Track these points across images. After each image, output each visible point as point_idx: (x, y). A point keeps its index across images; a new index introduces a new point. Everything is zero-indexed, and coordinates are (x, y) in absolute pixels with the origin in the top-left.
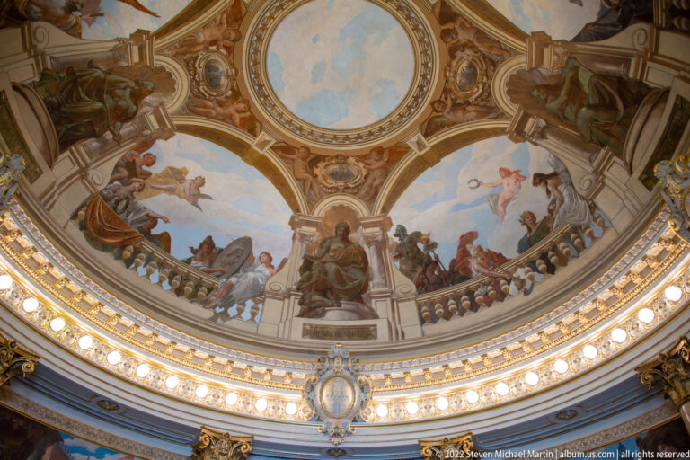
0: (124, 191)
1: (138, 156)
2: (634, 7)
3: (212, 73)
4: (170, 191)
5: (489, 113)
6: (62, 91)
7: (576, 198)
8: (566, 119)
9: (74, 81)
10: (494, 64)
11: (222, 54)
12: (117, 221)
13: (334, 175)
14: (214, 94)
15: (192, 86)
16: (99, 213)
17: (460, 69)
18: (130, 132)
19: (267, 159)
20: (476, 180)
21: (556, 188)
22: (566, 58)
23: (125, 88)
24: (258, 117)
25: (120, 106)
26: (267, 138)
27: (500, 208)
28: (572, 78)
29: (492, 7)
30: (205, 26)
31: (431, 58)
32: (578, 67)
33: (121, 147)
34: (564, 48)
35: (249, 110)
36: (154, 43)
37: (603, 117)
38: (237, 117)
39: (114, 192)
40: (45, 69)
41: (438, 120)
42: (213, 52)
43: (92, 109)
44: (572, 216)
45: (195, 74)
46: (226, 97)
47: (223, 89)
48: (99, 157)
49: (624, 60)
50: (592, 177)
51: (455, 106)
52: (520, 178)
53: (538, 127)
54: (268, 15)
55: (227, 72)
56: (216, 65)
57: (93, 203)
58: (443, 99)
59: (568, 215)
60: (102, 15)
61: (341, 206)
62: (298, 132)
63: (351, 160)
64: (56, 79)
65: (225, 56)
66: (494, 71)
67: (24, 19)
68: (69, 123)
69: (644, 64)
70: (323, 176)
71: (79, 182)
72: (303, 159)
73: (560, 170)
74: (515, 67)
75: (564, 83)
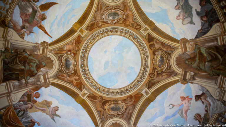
0: (23, 107)
1: (33, 93)
2: (212, 19)
3: (67, 63)
4: (43, 111)
5: (171, 75)
6: (10, 58)
7: (215, 101)
8: (201, 69)
9: (17, 55)
10: (170, 54)
11: (72, 55)
12: (17, 120)
13: (113, 109)
14: (67, 71)
15: (59, 67)
16: (10, 114)
17: (158, 59)
18: (32, 82)
19: (85, 101)
20: (172, 104)
21: (205, 99)
22: (195, 46)
23: (34, 63)
24: (82, 83)
25: (31, 70)
26: (86, 92)
27: (184, 115)
28: (199, 52)
29: (165, 33)
30: (67, 44)
31: (147, 56)
32: (200, 47)
33: (27, 87)
34: (193, 42)
35: (80, 80)
36: (49, 48)
37: (215, 64)
38: (75, 82)
39: (19, 106)
40: (7, 47)
41: (152, 81)
42: (69, 54)
43: (20, 68)
44: (217, 110)
45: (61, 62)
46: (72, 73)
47: (71, 70)
48: (18, 89)
49: (215, 39)
50: (218, 90)
51: (158, 74)
52: (190, 99)
53: (191, 76)
54: (89, 42)
55: (73, 63)
56: (69, 60)
57: (9, 109)
58: (153, 72)
59: (214, 110)
60: (33, 33)
61: (116, 123)
62: (98, 90)
63: (120, 102)
64: (10, 53)
65: (73, 56)
66: (170, 57)
67: (6, 26)
68: (9, 72)
69: (223, 38)
70: (108, 110)
71: (6, 97)
72: (100, 102)
73: (205, 91)
74: (177, 54)
75: (196, 55)
